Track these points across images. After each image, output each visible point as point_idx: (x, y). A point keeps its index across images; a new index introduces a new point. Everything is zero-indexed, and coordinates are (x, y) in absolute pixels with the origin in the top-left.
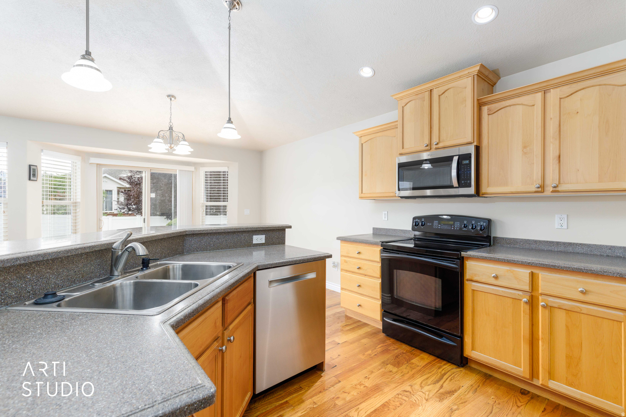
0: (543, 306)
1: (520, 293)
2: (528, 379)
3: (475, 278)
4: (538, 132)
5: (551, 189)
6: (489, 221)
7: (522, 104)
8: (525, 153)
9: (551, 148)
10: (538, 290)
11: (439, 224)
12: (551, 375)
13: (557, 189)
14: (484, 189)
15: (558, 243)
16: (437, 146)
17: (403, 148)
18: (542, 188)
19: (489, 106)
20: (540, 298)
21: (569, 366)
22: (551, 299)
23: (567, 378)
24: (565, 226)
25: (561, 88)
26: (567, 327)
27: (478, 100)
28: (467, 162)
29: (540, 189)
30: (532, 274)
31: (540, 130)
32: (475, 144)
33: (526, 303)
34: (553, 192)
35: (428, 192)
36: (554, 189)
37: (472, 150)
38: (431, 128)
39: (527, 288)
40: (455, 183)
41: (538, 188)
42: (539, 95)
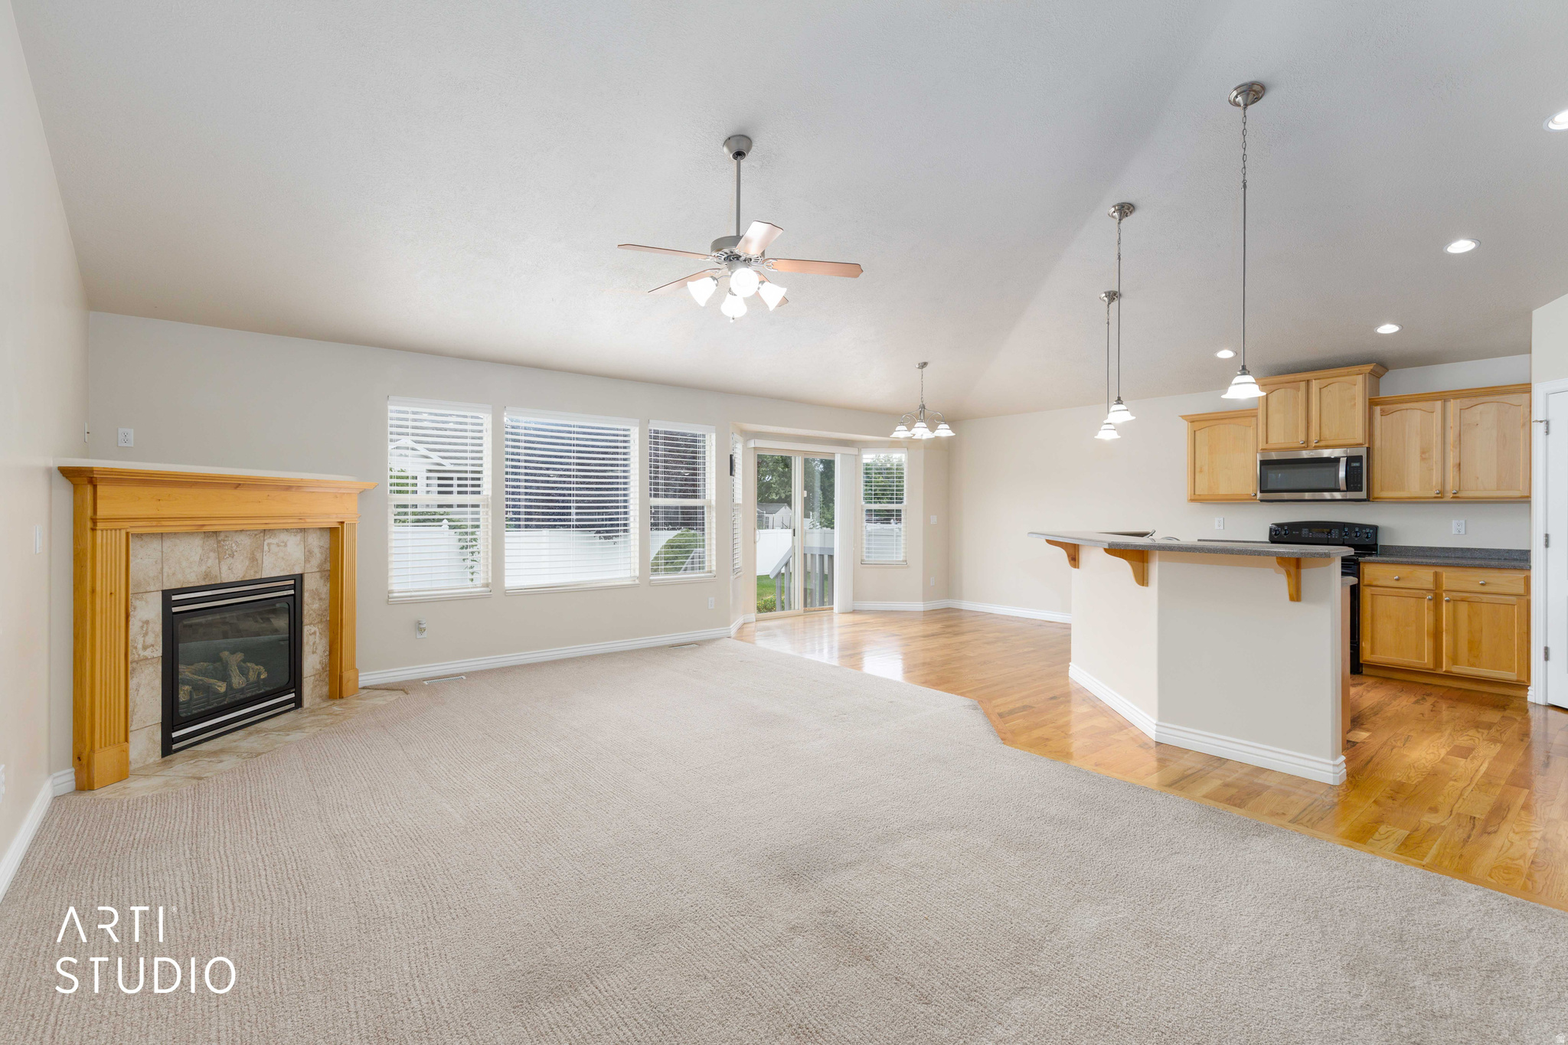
0: (1447, 601)
1: (1424, 592)
2: (1432, 670)
3: (1375, 583)
4: (1436, 440)
5: (1452, 495)
6: (1375, 528)
7: (1420, 409)
8: (1423, 459)
9: (1451, 456)
10: (1442, 588)
11: (1310, 531)
12: (1455, 660)
13: (1457, 495)
14: (1377, 492)
15: (1455, 549)
16: (1317, 444)
17: (1267, 443)
18: (1441, 494)
19: (1382, 407)
20: (1444, 595)
21: (1470, 650)
22: (1455, 594)
23: (1469, 660)
24: (1463, 532)
25: (1461, 399)
26: (1469, 616)
27: (1369, 399)
28: (1358, 464)
29: (1440, 495)
30: (1436, 575)
31: (1440, 437)
32: (1367, 445)
33: (1430, 600)
34: (1453, 497)
35: (1307, 496)
36: (1455, 495)
37: (1362, 452)
38: (1308, 423)
39: (1431, 586)
40: (1342, 484)
41: (1437, 494)
42: (1439, 404)
